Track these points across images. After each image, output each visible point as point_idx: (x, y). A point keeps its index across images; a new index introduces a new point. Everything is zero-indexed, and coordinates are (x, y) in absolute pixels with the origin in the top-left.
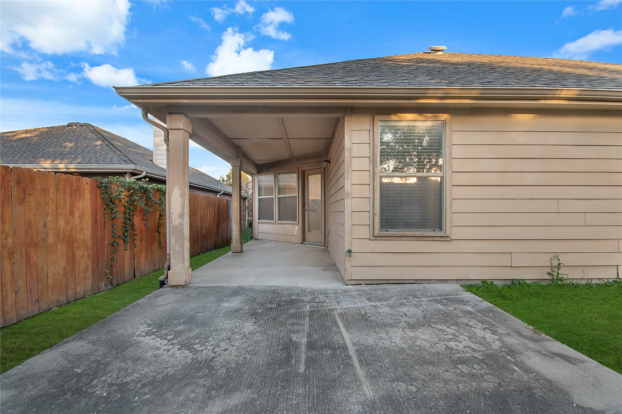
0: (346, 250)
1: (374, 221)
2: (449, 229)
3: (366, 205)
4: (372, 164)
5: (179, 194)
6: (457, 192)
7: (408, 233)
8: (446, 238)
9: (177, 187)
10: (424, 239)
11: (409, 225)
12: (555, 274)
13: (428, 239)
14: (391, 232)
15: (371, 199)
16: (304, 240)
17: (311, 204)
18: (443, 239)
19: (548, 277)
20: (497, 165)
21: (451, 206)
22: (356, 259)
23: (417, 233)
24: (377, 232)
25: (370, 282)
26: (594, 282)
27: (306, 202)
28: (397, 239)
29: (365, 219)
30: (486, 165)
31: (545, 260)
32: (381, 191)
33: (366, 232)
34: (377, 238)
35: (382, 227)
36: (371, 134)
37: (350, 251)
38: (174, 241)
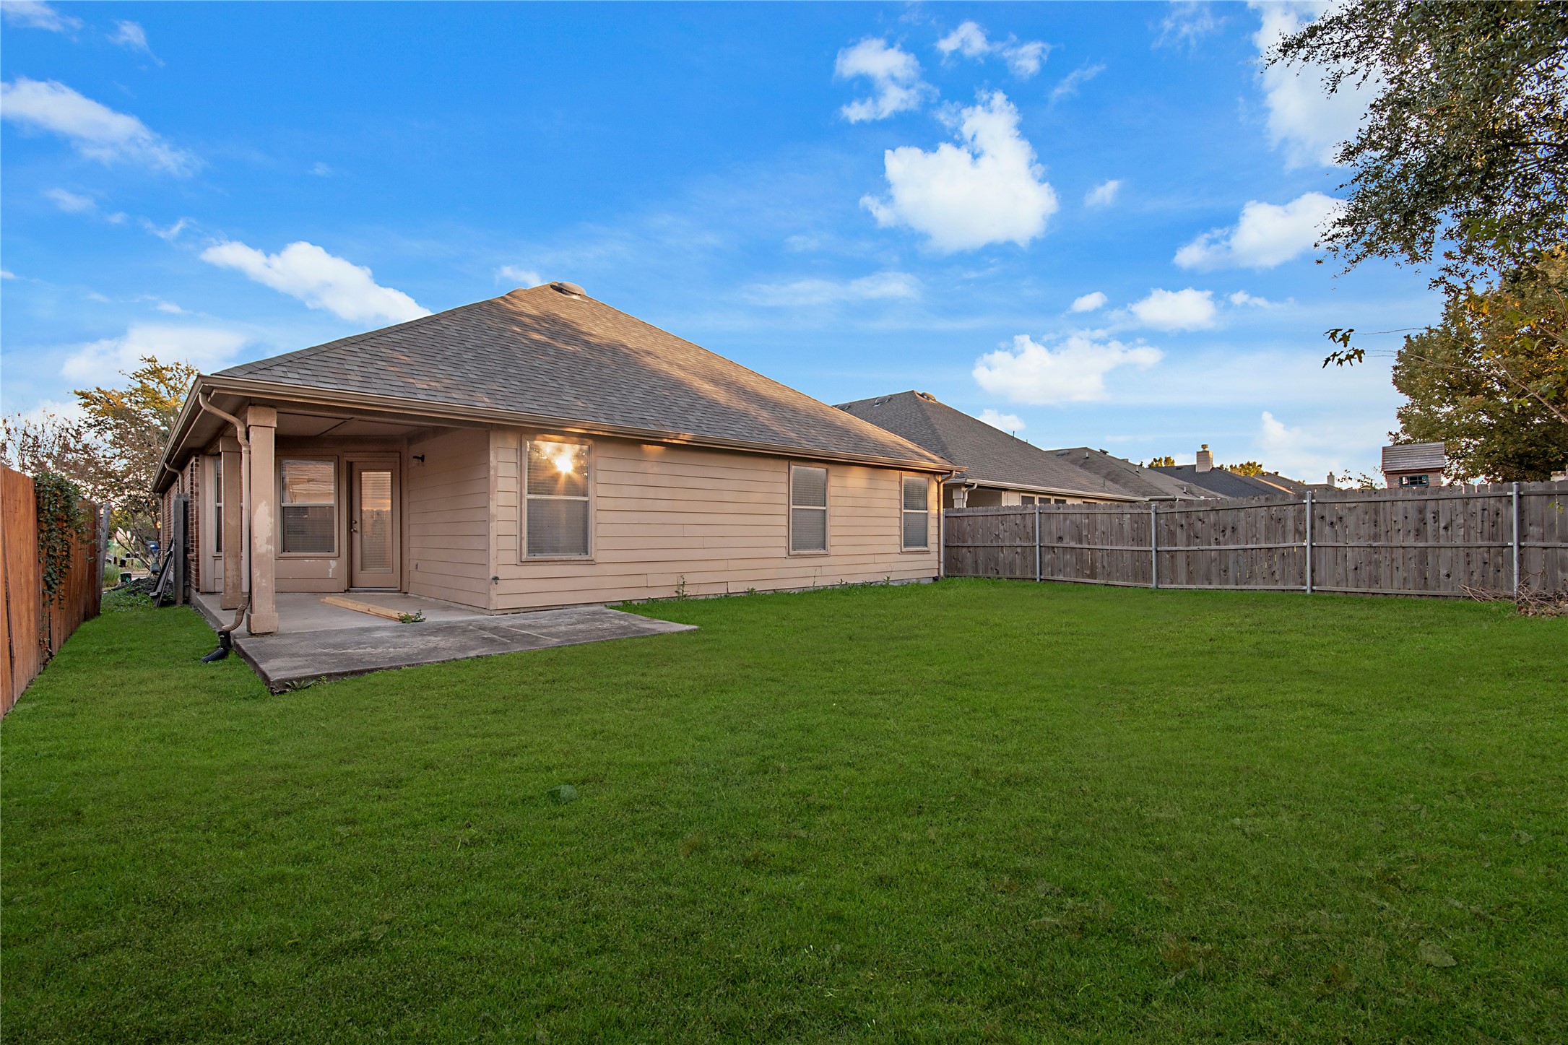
0: (491, 577)
1: (521, 545)
2: (594, 553)
3: (513, 529)
4: (519, 485)
5: (267, 511)
6: (602, 517)
7: (556, 558)
8: (591, 562)
9: (264, 502)
10: (571, 563)
11: (555, 550)
12: (681, 591)
13: (575, 563)
14: (538, 557)
15: (518, 522)
16: (351, 584)
17: (368, 522)
18: (589, 563)
19: (676, 595)
20: (636, 492)
21: (596, 530)
22: (502, 587)
23: (564, 558)
24: (524, 557)
25: (517, 611)
26: (711, 597)
27: (356, 517)
28: (545, 563)
29: (512, 543)
30: (626, 491)
31: (673, 580)
32: (528, 513)
33: (513, 557)
34: (524, 563)
35: (530, 551)
36: (519, 453)
37: (496, 578)
38: (258, 574)
